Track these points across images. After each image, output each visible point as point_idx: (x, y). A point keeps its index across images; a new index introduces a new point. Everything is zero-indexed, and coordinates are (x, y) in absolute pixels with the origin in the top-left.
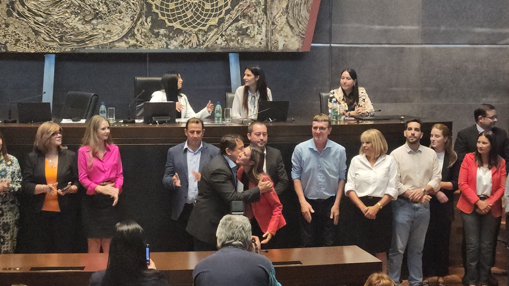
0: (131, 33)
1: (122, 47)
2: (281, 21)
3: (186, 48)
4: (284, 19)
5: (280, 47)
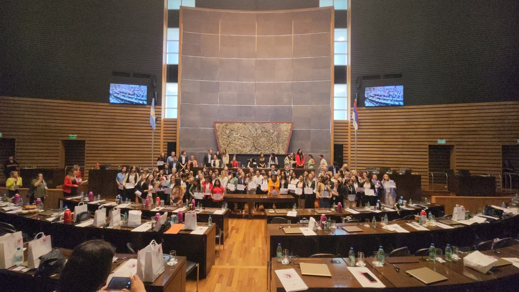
0: (251, 150)
1: (249, 153)
4: (281, 148)
5: (280, 154)
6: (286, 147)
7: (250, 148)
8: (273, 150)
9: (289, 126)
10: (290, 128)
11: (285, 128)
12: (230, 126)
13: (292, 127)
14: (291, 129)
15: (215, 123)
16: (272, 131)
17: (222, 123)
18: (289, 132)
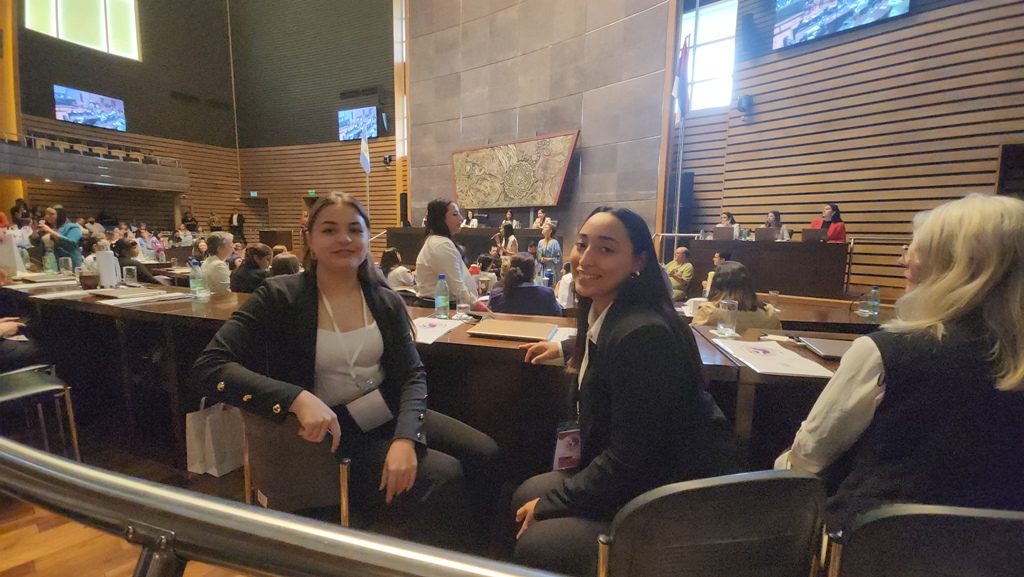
0: (498, 200)
2: (548, 193)
3: (514, 205)
8: (533, 198)
9: (567, 142)
10: (570, 144)
11: (560, 147)
12: (473, 157)
13: (576, 143)
14: (571, 147)
15: (454, 154)
16: (534, 158)
17: (462, 152)
18: (568, 154)
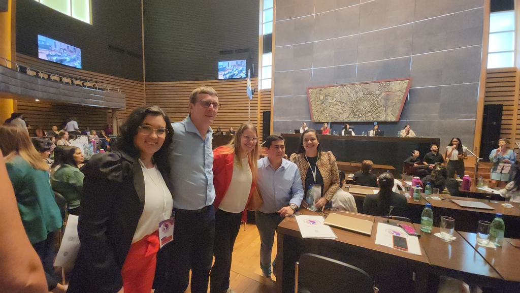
0: (348, 117)
1: (346, 120)
2: (390, 114)
3: (362, 121)
4: (391, 113)
5: (389, 120)
6: (397, 111)
7: (348, 116)
8: (378, 117)
9: (404, 85)
10: (405, 86)
11: (399, 87)
12: (325, 91)
13: (409, 85)
14: (407, 88)
15: (309, 89)
16: (377, 93)
17: (316, 88)
18: (405, 91)
